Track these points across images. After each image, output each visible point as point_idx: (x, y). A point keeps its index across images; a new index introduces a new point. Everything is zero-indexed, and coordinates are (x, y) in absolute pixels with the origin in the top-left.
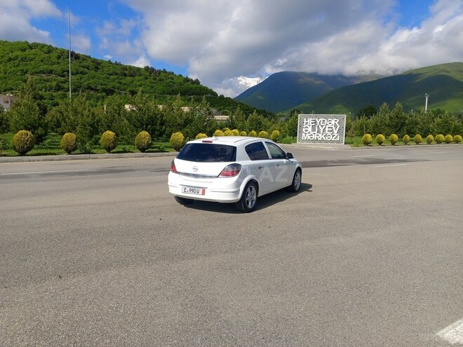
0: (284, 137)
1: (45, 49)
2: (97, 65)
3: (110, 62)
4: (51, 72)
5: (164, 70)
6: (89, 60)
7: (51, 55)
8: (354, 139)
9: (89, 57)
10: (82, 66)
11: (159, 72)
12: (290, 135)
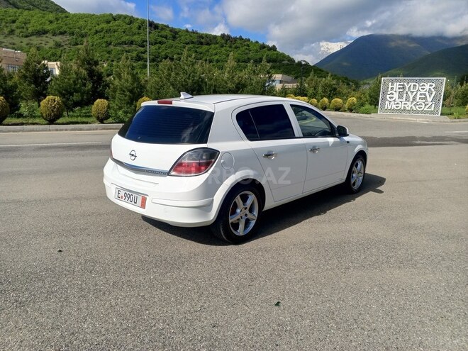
0: (362, 105)
1: (127, 20)
2: (175, 34)
3: (187, 31)
4: (132, 43)
5: (241, 36)
6: (168, 29)
7: (132, 25)
8: (453, 110)
9: (168, 27)
10: (161, 36)
11: (235, 39)
12: (371, 104)
